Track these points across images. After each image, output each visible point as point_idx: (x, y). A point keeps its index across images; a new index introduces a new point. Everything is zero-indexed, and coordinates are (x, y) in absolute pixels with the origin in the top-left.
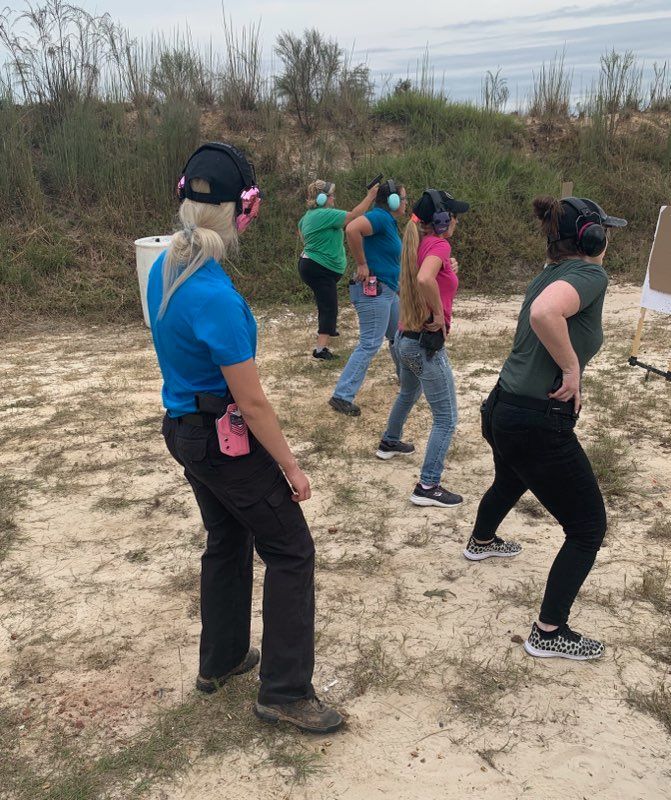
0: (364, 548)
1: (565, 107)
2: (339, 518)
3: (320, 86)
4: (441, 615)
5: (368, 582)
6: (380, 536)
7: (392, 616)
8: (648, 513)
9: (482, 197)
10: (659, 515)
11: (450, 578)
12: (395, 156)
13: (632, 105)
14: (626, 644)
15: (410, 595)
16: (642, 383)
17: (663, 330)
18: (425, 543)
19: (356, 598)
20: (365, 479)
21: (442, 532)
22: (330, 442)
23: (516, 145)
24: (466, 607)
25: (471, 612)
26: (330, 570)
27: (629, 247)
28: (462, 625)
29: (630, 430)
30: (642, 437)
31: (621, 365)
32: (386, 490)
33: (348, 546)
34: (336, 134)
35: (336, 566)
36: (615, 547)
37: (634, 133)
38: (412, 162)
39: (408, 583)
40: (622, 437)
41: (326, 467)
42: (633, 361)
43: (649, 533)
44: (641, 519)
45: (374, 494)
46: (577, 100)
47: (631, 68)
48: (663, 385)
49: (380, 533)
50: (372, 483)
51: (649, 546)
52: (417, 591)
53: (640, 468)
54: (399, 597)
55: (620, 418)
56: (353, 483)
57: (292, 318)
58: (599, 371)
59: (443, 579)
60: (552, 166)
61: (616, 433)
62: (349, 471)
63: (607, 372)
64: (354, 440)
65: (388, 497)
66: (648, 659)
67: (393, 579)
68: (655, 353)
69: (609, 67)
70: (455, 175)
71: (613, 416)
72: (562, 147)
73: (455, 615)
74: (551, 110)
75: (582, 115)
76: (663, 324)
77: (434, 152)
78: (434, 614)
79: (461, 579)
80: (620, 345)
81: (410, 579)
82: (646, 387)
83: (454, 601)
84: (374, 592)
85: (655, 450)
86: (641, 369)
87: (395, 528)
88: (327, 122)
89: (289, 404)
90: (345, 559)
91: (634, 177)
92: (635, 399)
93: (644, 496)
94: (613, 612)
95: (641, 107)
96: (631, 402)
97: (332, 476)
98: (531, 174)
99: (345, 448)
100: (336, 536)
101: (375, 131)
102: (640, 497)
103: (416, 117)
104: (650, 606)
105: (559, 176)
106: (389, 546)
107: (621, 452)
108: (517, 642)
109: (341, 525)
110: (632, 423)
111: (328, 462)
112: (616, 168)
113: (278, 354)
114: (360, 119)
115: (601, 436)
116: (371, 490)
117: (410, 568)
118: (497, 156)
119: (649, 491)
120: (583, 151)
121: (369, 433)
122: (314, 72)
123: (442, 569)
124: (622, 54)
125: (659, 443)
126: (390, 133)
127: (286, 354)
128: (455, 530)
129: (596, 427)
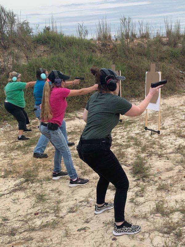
0: (51, 218)
1: (110, 37)
2: (39, 208)
3: (8, 29)
4: (85, 237)
5: (53, 232)
6: (57, 211)
7: (65, 243)
8: (156, 182)
9: (83, 72)
10: (160, 182)
11: (87, 222)
12: (45, 57)
13: (134, 36)
14: (153, 230)
15: (71, 233)
16: (150, 136)
17: (155, 116)
18: (76, 210)
19: (49, 239)
20: (49, 190)
21: (83, 205)
22: (32, 177)
23: (94, 51)
24: (94, 232)
25: (96, 233)
26: (36, 230)
27: (140, 87)
28: (93, 239)
29: (148, 153)
30: (152, 155)
31: (142, 130)
32: (58, 192)
33: (44, 218)
34: (18, 49)
35: (39, 228)
36: (146, 196)
37: (135, 46)
38: (53, 59)
39: (70, 228)
40: (145, 156)
41: (31, 187)
42: (146, 128)
43: (157, 189)
44: (154, 184)
45: (53, 195)
46: (114, 34)
47: (131, 22)
48: (157, 136)
49: (57, 210)
50: (52, 191)
51: (157, 194)
52: (74, 230)
53: (152, 166)
54: (67, 235)
55: (144, 150)
56: (43, 192)
57: (9, 127)
58: (135, 134)
59: (84, 223)
60: (109, 59)
61: (143, 155)
62: (41, 188)
63: (138, 134)
64: (42, 174)
65: (59, 195)
66: (161, 234)
67: (64, 228)
68: (154, 125)
69: (123, 22)
70: (72, 64)
71: (141, 149)
72: (111, 52)
73: (90, 236)
74: (105, 38)
75: (116, 40)
76: (155, 114)
77: (62, 55)
78: (82, 237)
79: (92, 221)
80: (141, 123)
81: (71, 226)
82: (152, 137)
83: (89, 230)
84: (57, 235)
85: (157, 159)
86: (149, 131)
87: (63, 207)
88: (13, 44)
89: (11, 164)
90: (43, 224)
91: (138, 61)
92: (148, 142)
93: (154, 176)
94: (148, 220)
95: (137, 36)
96: (147, 143)
97: (34, 191)
98: (101, 62)
99: (39, 178)
100: (38, 216)
101: (35, 48)
102: (153, 177)
103: (52, 41)
104: (159, 215)
105: (111, 62)
106: (61, 215)
107: (145, 162)
108: (115, 240)
109: (40, 211)
110: (148, 150)
111: (32, 185)
112: (131, 59)
113: (4, 143)
114: (28, 43)
115: (138, 157)
116: (52, 194)
117: (71, 222)
118: (87, 56)
119: (156, 174)
120: (119, 53)
121: (49, 170)
122: (4, 23)
123: (83, 219)
124: (127, 18)
125: (158, 156)
126: (42, 48)
127: (8, 142)
128: (88, 203)
129: (136, 154)
